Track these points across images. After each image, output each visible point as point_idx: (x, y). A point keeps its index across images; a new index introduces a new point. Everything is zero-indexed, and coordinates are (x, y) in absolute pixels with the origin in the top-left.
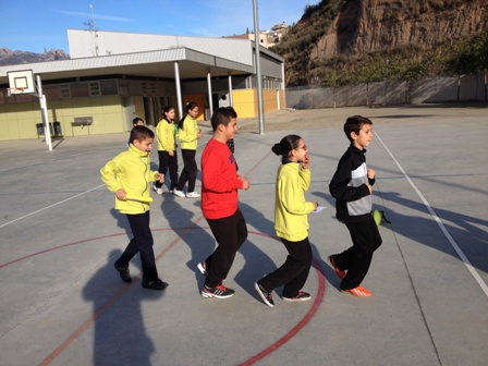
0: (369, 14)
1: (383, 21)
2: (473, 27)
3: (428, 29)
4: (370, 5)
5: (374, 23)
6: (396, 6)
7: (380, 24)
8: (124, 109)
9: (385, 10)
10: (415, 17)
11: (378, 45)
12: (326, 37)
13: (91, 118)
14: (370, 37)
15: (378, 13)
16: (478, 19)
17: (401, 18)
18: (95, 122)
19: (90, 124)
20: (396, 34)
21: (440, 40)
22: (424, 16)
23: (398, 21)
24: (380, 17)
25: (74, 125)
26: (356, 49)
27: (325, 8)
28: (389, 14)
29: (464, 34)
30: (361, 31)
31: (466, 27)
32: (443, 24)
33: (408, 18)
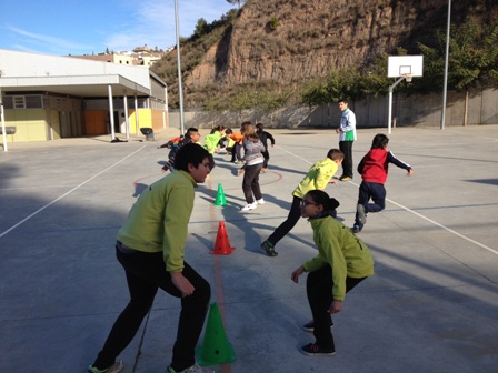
0: (238, 51)
1: (251, 58)
2: (320, 70)
3: (286, 68)
4: (238, 44)
5: (242, 59)
6: (260, 47)
7: (247, 61)
9: (251, 49)
10: (276, 57)
11: (245, 78)
12: (200, 67)
13: (14, 128)
14: (239, 71)
15: (246, 52)
16: (323, 64)
17: (264, 58)
18: (18, 131)
20: (261, 71)
21: (295, 78)
22: (282, 58)
23: (261, 60)
24: (247, 55)
26: (227, 80)
27: (197, 41)
28: (255, 53)
29: (313, 74)
30: (231, 65)
31: (314, 70)
32: (297, 65)
33: (270, 58)
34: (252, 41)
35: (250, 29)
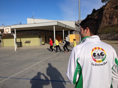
0: (105, 16)
1: (109, 18)
4: (105, 14)
5: (107, 18)
6: (113, 14)
8: (39, 39)
9: (110, 15)
11: (108, 24)
13: (30, 41)
14: (105, 22)
17: (114, 17)
18: (31, 42)
19: (30, 43)
20: (113, 21)
24: (108, 17)
25: (25, 43)
26: (102, 25)
27: (92, 15)
28: (111, 16)
30: (103, 20)
33: (116, 17)
34: (110, 13)
35: (109, 9)
